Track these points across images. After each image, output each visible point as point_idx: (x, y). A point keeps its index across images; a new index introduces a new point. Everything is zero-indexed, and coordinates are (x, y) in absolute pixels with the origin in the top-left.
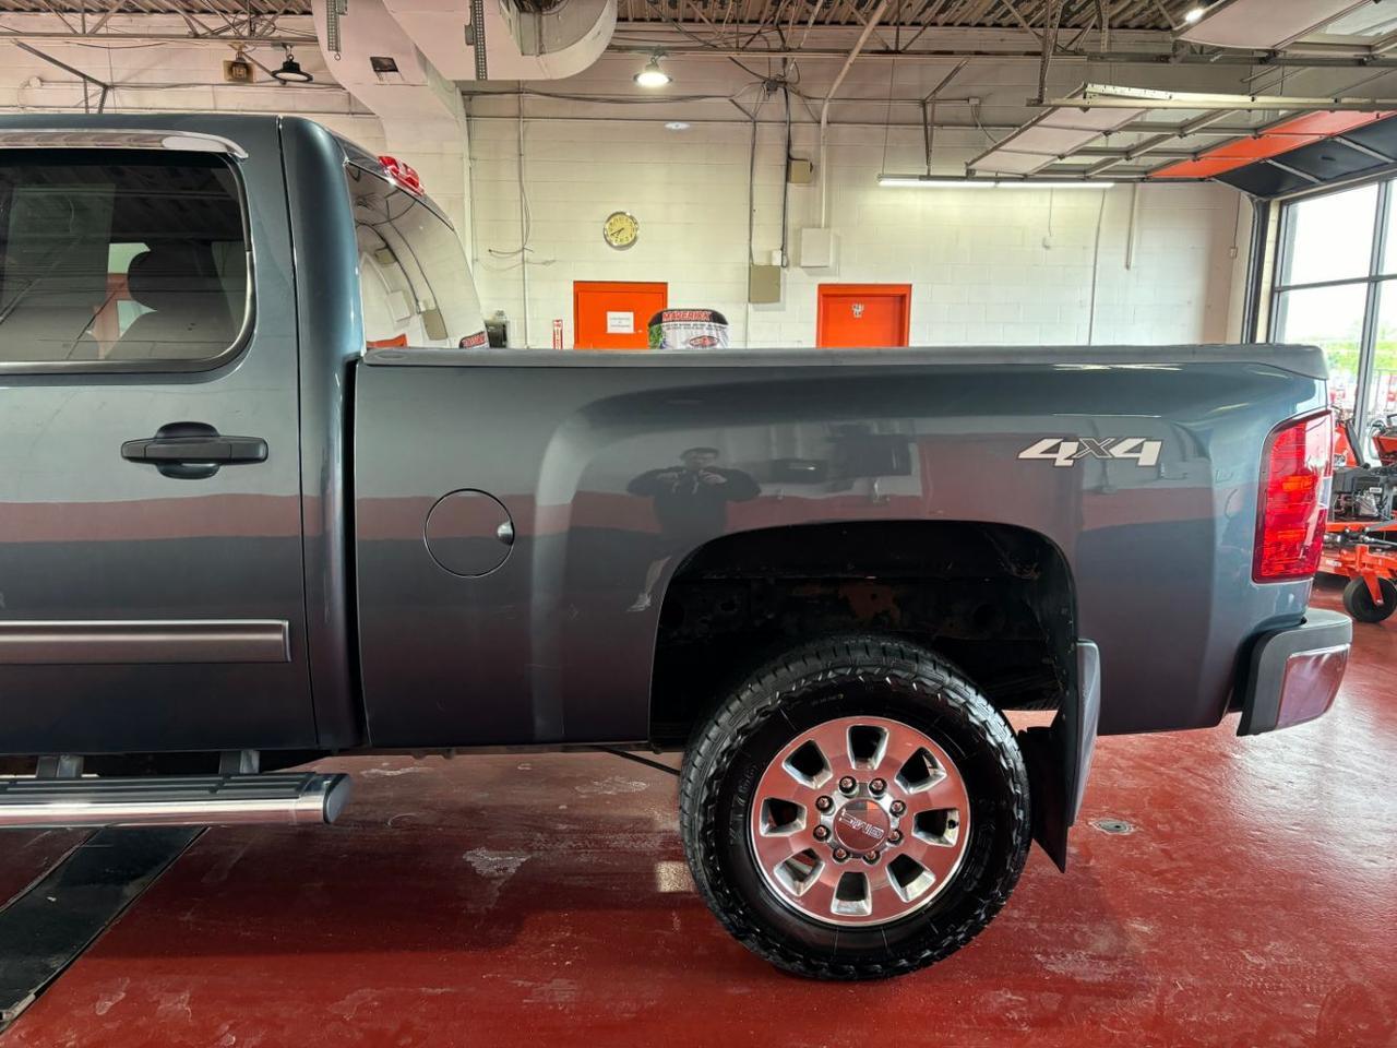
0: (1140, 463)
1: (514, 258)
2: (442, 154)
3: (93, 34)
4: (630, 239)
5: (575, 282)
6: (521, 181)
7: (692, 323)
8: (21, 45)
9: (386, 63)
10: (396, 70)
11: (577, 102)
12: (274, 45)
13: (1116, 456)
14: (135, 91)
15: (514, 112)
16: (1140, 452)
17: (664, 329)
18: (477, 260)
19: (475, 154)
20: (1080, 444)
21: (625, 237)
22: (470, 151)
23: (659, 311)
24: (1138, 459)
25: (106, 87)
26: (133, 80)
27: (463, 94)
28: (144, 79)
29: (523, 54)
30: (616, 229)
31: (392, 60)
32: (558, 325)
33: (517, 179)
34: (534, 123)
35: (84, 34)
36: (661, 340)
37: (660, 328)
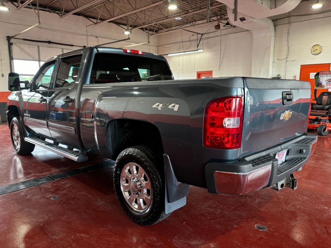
0: (174, 110)
1: (284, 60)
2: (266, 36)
3: (194, 25)
4: (319, 52)
5: (301, 65)
6: (288, 40)
7: (329, 75)
8: (184, 30)
9: (243, 19)
10: (245, 20)
11: (306, 16)
12: (224, 20)
13: (170, 108)
14: (207, 34)
15: (288, 22)
16: (174, 107)
17: (319, 77)
18: (274, 62)
19: (276, 35)
20: (163, 104)
21: (317, 52)
22: (275, 34)
23: (319, 72)
24: (174, 109)
25: (202, 34)
26: (207, 32)
27: (272, 21)
28: (209, 31)
29: (271, 9)
30: (315, 49)
31: (244, 18)
32: (295, 77)
33: (287, 40)
34: (293, 24)
35: (193, 25)
36: (318, 80)
37: (318, 77)
